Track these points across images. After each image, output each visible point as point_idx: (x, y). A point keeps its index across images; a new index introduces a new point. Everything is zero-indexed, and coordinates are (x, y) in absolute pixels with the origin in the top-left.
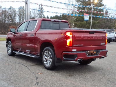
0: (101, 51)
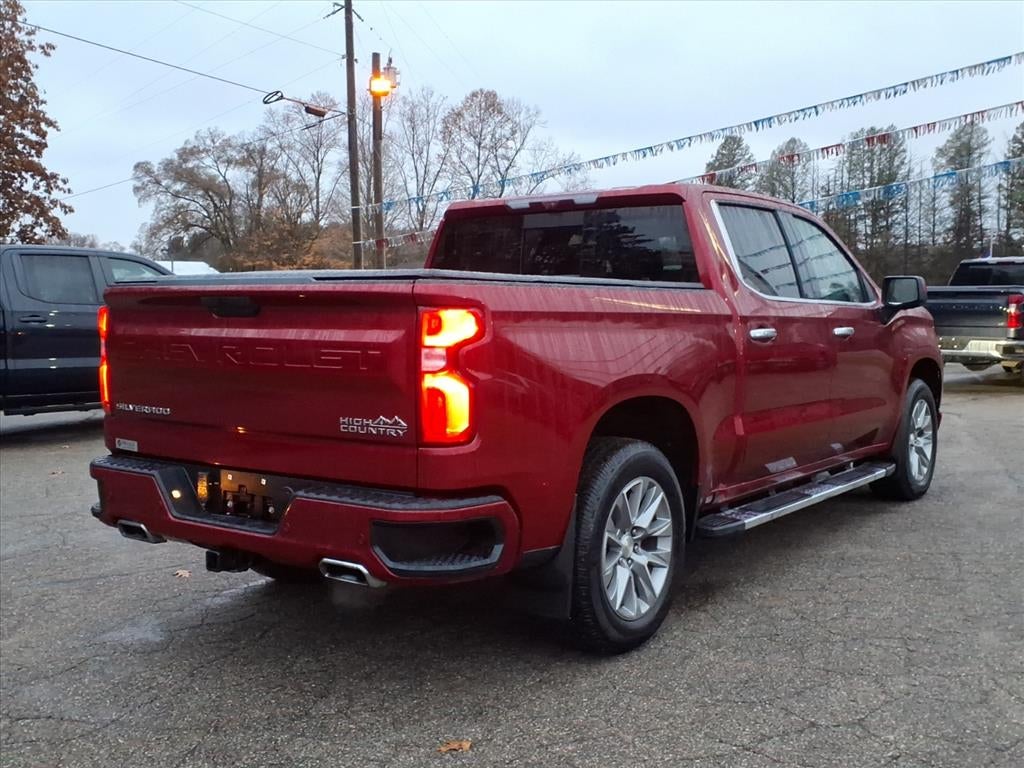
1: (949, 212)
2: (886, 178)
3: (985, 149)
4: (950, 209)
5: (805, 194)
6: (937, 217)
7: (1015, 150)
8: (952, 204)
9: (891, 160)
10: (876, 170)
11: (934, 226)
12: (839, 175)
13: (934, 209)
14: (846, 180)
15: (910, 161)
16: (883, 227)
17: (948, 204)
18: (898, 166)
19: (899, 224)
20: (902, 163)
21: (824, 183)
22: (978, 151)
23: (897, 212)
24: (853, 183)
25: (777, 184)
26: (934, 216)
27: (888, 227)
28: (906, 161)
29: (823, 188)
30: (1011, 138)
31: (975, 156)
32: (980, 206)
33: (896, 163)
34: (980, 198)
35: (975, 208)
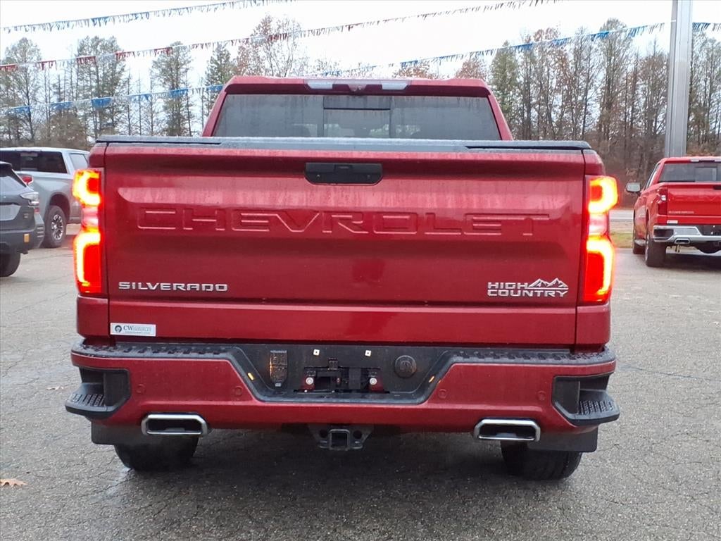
0: (458, 361)
1: (163, 116)
2: (111, 83)
3: (188, 66)
4: (164, 113)
5: (37, 89)
6: (154, 119)
7: (213, 69)
8: (165, 108)
9: (114, 65)
10: (101, 74)
11: (152, 126)
12: (68, 75)
13: (152, 112)
14: (75, 81)
15: (129, 70)
16: (109, 124)
17: (162, 109)
18: (119, 73)
19: (123, 123)
20: (123, 70)
21: (56, 81)
22: (184, 66)
23: (120, 112)
24: (81, 84)
25: (11, 78)
26: (152, 117)
27: (114, 124)
28: (125, 69)
29: (54, 85)
30: (209, 59)
31: (181, 70)
32: (188, 112)
33: (118, 69)
34: (188, 106)
35: (184, 113)
